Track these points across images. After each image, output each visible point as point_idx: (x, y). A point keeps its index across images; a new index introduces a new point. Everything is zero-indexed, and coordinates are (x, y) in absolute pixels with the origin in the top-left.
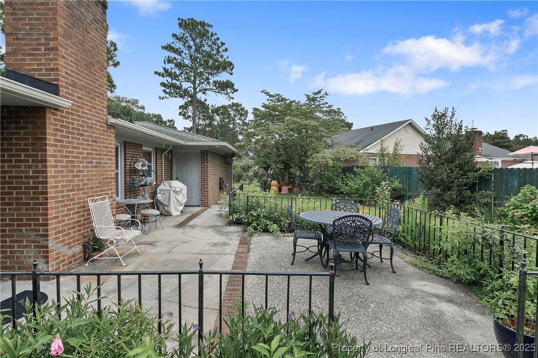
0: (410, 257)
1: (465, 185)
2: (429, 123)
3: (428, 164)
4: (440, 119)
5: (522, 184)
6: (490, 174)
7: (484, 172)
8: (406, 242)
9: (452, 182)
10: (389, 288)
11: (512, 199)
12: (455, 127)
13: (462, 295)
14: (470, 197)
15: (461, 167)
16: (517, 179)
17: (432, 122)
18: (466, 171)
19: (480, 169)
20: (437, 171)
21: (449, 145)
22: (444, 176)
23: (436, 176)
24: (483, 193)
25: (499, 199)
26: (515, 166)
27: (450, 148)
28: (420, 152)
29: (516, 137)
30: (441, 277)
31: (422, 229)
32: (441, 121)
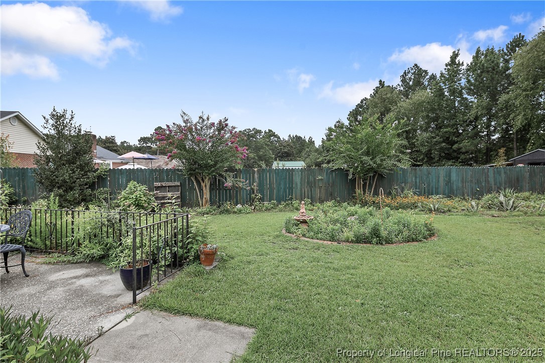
0: (41, 259)
1: (86, 184)
2: (47, 121)
3: (48, 165)
4: (60, 119)
5: (128, 181)
6: (106, 173)
7: (101, 172)
8: (34, 246)
9: (74, 182)
10: (25, 290)
11: (123, 193)
12: (74, 130)
13: (95, 269)
14: (91, 195)
15: (81, 167)
16: (125, 177)
17: (51, 122)
18: (86, 172)
19: (98, 169)
20: (58, 172)
21: (69, 147)
22: (66, 177)
23: (57, 177)
24: (101, 190)
25: (113, 194)
26: (124, 167)
27: (70, 150)
28: (38, 152)
29: (122, 143)
30: (76, 263)
31: (53, 227)
32: (60, 122)
